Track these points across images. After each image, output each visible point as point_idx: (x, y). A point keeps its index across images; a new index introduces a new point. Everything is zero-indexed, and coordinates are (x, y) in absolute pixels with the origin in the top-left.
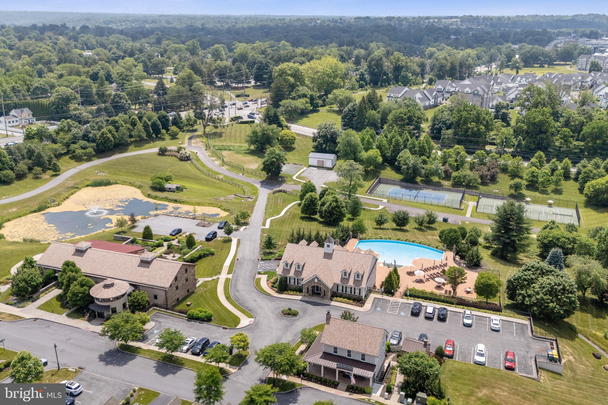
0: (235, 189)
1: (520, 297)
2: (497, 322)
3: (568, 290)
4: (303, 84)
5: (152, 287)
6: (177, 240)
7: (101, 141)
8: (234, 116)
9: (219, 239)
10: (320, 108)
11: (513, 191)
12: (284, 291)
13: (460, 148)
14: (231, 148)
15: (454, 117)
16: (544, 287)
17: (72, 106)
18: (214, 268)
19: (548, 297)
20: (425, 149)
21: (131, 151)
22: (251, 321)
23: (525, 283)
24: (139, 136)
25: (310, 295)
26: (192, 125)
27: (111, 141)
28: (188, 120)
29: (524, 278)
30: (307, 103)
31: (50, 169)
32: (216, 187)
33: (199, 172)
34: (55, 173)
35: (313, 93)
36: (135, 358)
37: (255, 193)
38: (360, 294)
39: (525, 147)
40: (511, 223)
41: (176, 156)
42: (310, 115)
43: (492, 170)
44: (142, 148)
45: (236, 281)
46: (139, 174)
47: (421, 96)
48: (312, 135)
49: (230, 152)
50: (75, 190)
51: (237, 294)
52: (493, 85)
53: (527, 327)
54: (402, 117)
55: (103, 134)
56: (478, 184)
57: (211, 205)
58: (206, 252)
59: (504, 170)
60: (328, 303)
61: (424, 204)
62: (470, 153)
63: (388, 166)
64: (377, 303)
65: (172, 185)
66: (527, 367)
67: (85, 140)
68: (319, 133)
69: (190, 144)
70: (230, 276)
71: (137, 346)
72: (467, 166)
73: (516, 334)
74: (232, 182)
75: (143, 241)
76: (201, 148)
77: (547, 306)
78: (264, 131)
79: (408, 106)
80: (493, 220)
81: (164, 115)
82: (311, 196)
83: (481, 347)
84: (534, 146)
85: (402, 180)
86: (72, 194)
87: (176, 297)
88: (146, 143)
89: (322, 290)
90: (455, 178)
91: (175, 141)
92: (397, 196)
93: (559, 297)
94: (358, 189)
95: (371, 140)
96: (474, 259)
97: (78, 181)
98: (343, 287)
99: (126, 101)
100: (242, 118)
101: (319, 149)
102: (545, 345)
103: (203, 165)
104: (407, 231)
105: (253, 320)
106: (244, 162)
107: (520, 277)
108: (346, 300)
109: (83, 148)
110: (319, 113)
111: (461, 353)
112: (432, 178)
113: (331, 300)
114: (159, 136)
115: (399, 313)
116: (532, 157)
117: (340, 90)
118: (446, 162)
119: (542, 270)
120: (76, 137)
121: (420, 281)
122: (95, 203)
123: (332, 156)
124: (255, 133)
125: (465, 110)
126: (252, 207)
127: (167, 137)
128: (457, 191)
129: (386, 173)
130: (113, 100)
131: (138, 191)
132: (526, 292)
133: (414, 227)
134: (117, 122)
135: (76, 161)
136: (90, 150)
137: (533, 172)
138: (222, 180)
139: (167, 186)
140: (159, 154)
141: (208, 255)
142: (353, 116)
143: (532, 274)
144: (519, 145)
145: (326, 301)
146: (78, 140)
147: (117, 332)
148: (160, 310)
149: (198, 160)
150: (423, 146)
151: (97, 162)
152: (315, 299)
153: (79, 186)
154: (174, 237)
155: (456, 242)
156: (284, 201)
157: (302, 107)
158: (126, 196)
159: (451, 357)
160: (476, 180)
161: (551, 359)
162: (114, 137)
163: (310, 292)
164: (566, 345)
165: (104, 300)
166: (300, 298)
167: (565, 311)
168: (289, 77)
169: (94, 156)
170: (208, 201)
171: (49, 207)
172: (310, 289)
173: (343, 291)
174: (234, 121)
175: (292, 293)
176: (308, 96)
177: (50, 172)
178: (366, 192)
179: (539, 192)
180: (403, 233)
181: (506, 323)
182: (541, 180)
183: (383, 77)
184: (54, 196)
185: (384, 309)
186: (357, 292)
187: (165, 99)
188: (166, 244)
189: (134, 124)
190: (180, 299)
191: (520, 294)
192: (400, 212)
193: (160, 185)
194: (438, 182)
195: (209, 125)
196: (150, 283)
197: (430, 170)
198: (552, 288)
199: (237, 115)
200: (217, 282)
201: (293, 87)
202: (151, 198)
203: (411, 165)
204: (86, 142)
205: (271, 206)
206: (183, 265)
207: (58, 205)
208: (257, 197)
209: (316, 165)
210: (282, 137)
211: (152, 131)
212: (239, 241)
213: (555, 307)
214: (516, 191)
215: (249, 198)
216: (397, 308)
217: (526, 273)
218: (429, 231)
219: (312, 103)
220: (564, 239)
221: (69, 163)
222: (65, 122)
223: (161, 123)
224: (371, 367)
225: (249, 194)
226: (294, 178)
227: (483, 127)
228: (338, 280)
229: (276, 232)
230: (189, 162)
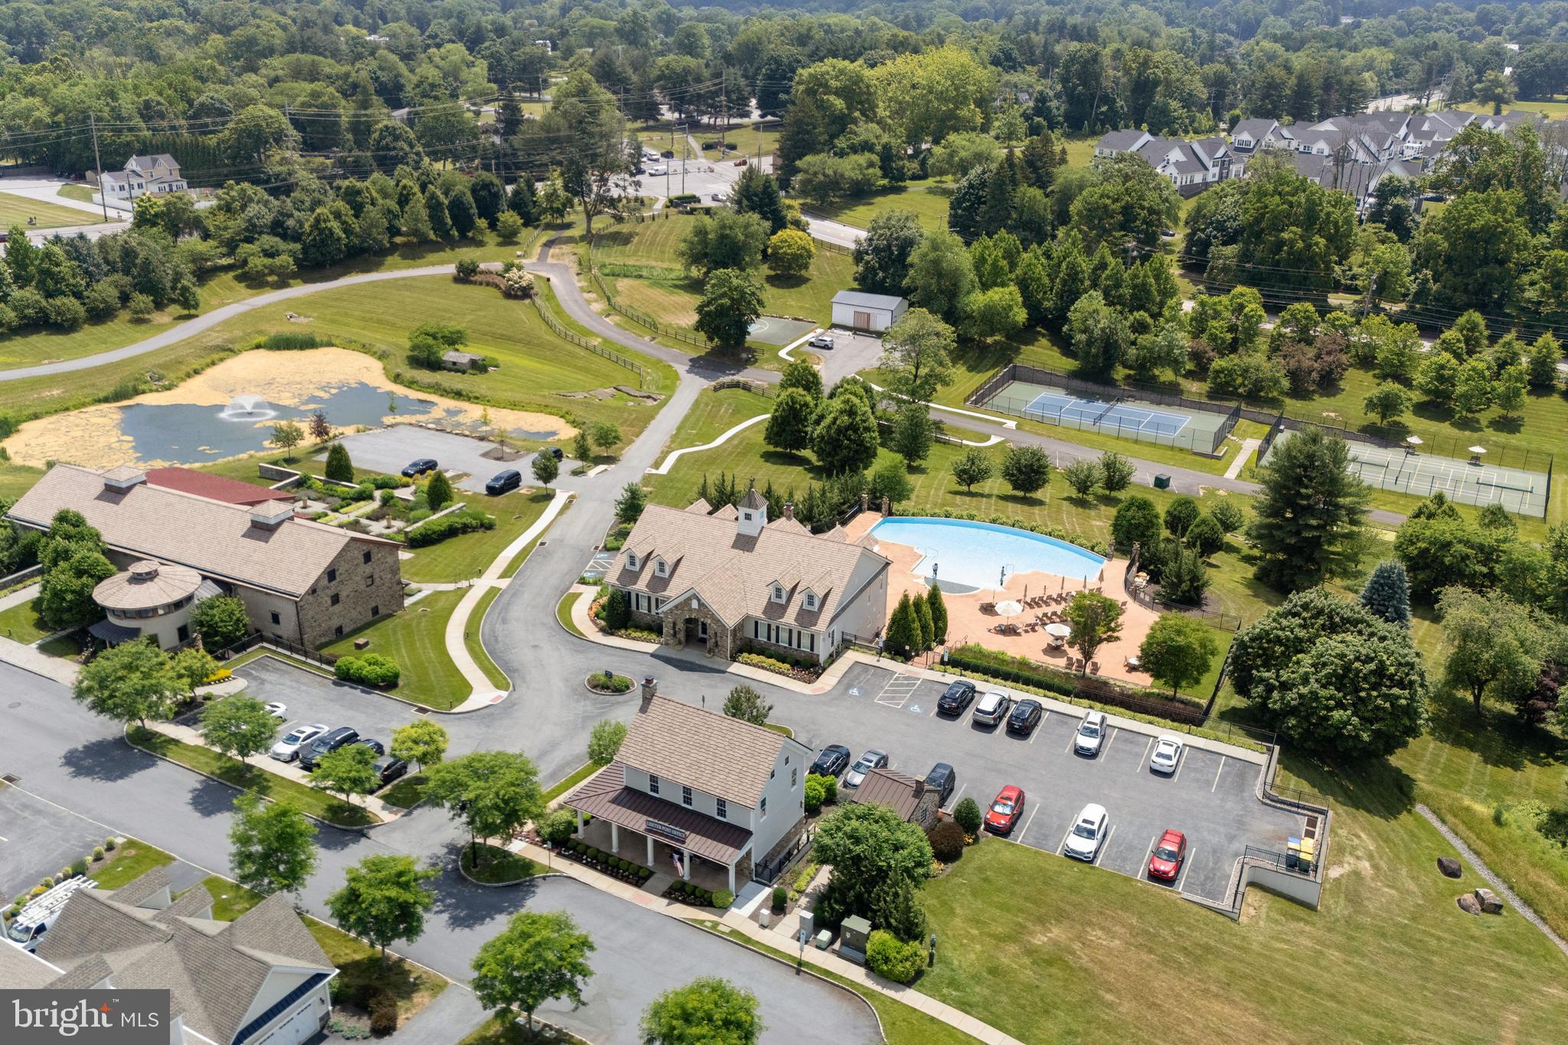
0: (620, 375)
1: (1261, 689)
2: (1170, 751)
3: (1391, 677)
4: (869, 114)
5: (267, 592)
6: (413, 488)
7: (314, 239)
8: (679, 194)
9: (522, 492)
10: (908, 183)
11: (1374, 417)
12: (619, 628)
13: (1249, 296)
14: (644, 273)
15: (1246, 211)
16: (1324, 665)
17: (276, 154)
18: (475, 559)
19: (1332, 691)
20: (1148, 292)
21: (391, 268)
22: (499, 697)
23: (1279, 649)
24: (415, 232)
25: (680, 643)
26: (560, 212)
27: (339, 239)
28: (551, 196)
29: (1278, 637)
30: (871, 165)
31: (173, 301)
32: (575, 367)
33: (544, 327)
34: (186, 312)
35: (893, 140)
36: (153, 764)
37: (670, 384)
38: (812, 649)
39: (1437, 300)
40: (1303, 491)
41: (497, 286)
42: (879, 200)
43: (1327, 358)
44: (419, 262)
45: (514, 594)
46: (393, 325)
47: (1182, 158)
48: (853, 246)
49: (637, 282)
50: (222, 354)
51: (499, 627)
52: (1405, 139)
53: (1259, 772)
54: (1106, 206)
55: (318, 220)
56: (1282, 393)
57: (544, 408)
58: (468, 520)
59: (1366, 361)
60: (722, 668)
61: (1118, 438)
62: (1273, 309)
63: (1044, 336)
64: (857, 677)
65: (462, 355)
66: (1212, 879)
67: (276, 235)
68: (871, 240)
69: (542, 257)
70: (504, 584)
71: (173, 736)
72: (1262, 343)
73: (1219, 786)
74: (616, 356)
75: (325, 482)
76: (566, 268)
77: (1326, 718)
78: (724, 227)
79: (1127, 178)
80: (1264, 482)
81: (487, 180)
82: (792, 398)
83: (1093, 812)
84: (1464, 298)
85: (1074, 375)
86: (213, 363)
87: (335, 623)
88: (432, 251)
89: (710, 632)
90: (1217, 372)
91: (509, 249)
92: (1048, 414)
93: (1363, 694)
94: (939, 387)
95: (1004, 263)
96: (1181, 581)
97: (238, 333)
98: (769, 626)
99: (412, 146)
100: (699, 201)
101: (868, 284)
102: (1291, 824)
103: (559, 311)
104: (1040, 503)
105: (504, 694)
106: (664, 309)
107: (1268, 633)
108: (772, 661)
109: (269, 254)
110: (904, 195)
111: (1037, 823)
112: (1156, 372)
113: (734, 659)
114: (470, 234)
115: (905, 707)
116: (1449, 328)
117: (965, 135)
118: (1203, 331)
119: (1331, 618)
120: (254, 226)
121: (1009, 631)
122: (259, 389)
123: (893, 302)
124: (701, 232)
125: (1276, 192)
126: (642, 421)
127: (491, 238)
128: (1220, 411)
129: (1036, 353)
130: (379, 142)
131: (376, 365)
132: (1278, 676)
133: (1066, 495)
134: (359, 192)
135: (249, 287)
136: (285, 260)
137: (1442, 367)
138: (593, 350)
139: (449, 355)
140: (457, 280)
141: (474, 529)
142: (980, 200)
143: (1300, 626)
144: (1422, 294)
145: (717, 662)
146: (261, 233)
147: (106, 693)
148: (275, 652)
149: (551, 296)
150: (1144, 284)
151: (300, 291)
152: (692, 655)
153: (236, 347)
154: (410, 480)
155: (1143, 535)
156: (735, 412)
157: (857, 175)
158: (342, 377)
159: (1004, 832)
160: (1276, 382)
161: (1295, 864)
162: (347, 230)
163: (682, 636)
164: (1363, 829)
165: (124, 614)
166: (651, 648)
167: (1377, 734)
168: (832, 98)
169: (294, 276)
170: (539, 400)
171: (144, 392)
172: (681, 625)
173: (769, 638)
174: (676, 206)
175: (638, 634)
176: (878, 148)
177: (175, 309)
178: (966, 400)
179: (1453, 425)
180: (1026, 508)
181: (1200, 755)
182: (1460, 389)
183: (1098, 107)
184: (164, 366)
185: (867, 693)
186: (806, 642)
187: (511, 146)
188: (378, 494)
189: (404, 200)
190: (346, 630)
191: (1262, 680)
192: (1024, 451)
193: (431, 353)
194: (1171, 383)
195: (600, 212)
196: (262, 581)
197: (1151, 350)
198: (1347, 668)
199: (688, 193)
200: (463, 596)
201: (840, 124)
202: (402, 383)
203: (1097, 332)
204: (277, 239)
205: (698, 420)
206: (353, 539)
207: (168, 388)
208: (670, 397)
209: (850, 323)
210: (776, 248)
211: (449, 221)
212: (571, 500)
213: (1348, 722)
214: (1384, 417)
215: (649, 397)
216: (907, 692)
217: (1285, 622)
218: (1103, 508)
219: (886, 171)
220: (1460, 547)
221: (231, 289)
222: (235, 189)
223: (476, 201)
224: (737, 835)
225: (653, 389)
226: (783, 354)
227: (1322, 241)
228: (757, 611)
229: (679, 485)
230: (527, 301)
